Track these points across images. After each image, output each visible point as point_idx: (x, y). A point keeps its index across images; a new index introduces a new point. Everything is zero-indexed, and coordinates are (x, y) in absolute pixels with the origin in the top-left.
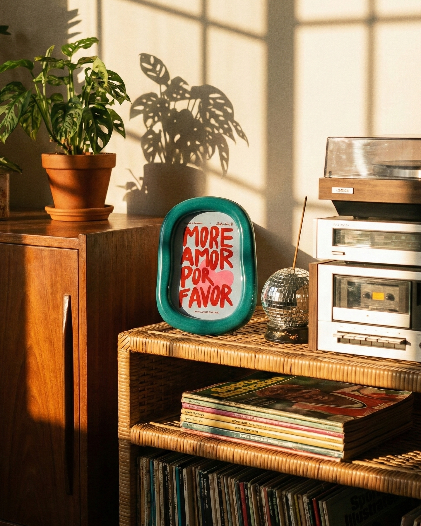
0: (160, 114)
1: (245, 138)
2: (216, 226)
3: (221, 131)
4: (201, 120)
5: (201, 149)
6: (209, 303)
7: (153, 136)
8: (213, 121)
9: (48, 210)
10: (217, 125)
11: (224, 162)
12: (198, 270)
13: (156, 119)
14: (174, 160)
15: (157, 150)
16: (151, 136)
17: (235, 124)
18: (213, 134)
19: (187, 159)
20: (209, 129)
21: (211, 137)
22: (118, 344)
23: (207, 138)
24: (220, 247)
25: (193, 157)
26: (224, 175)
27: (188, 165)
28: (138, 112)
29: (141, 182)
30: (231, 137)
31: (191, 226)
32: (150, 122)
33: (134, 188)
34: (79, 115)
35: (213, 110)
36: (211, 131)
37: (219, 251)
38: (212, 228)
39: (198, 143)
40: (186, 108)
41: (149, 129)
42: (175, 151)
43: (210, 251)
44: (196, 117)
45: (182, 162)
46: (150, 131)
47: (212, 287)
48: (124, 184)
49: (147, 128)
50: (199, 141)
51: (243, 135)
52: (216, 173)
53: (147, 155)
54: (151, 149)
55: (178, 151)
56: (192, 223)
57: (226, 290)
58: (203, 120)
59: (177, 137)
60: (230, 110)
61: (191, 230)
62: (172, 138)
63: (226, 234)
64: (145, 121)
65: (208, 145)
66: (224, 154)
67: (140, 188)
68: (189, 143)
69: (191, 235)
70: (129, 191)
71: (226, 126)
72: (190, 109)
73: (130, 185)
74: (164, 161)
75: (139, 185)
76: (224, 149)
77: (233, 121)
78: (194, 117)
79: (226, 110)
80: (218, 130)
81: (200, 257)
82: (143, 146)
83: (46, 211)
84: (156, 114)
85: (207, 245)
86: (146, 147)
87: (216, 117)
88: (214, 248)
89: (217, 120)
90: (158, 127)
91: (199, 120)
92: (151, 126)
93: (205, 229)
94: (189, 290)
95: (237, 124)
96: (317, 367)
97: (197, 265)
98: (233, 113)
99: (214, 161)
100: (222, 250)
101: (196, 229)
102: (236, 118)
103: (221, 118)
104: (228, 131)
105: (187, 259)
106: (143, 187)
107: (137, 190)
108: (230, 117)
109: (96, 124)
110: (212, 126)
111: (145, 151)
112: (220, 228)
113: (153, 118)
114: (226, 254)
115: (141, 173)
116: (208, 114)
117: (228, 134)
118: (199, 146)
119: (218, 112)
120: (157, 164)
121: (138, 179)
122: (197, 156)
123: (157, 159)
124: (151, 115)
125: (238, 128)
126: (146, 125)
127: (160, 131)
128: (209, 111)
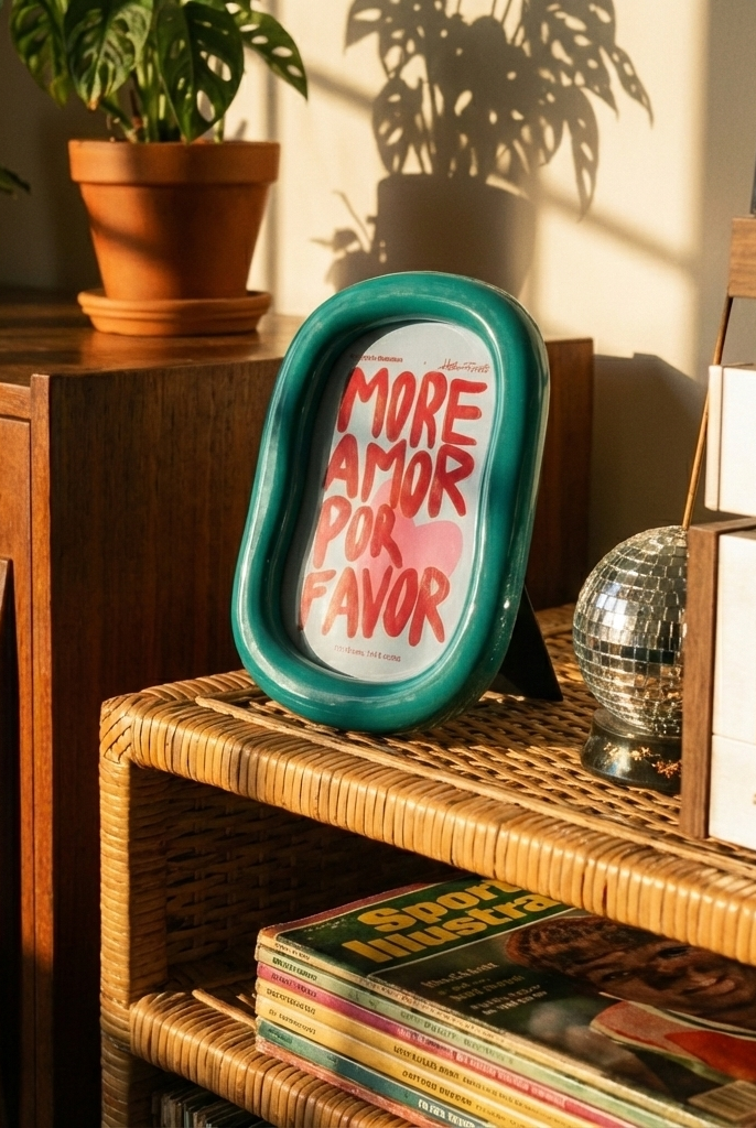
0: (421, 31)
1: (644, 99)
2: (441, 371)
3: (579, 80)
4: (526, 47)
5: (526, 132)
6: (380, 627)
7: (402, 96)
8: (558, 51)
9: (87, 301)
10: (568, 60)
11: (586, 176)
12: (366, 511)
13: (411, 46)
14: (453, 166)
15: (413, 137)
16: (395, 98)
17: (616, 57)
18: (557, 88)
19: (489, 166)
20: (546, 74)
21: (551, 98)
22: (102, 733)
23: (542, 102)
24: (439, 442)
25: (503, 156)
26: (583, 211)
27: (493, 181)
28: (367, 28)
29: (370, 229)
30: (608, 97)
31: (368, 367)
32: (394, 55)
33: (354, 247)
34: (144, 23)
35: (561, 15)
36: (553, 79)
37: (434, 454)
38: (430, 377)
39: (517, 116)
40: (487, 11)
41: (392, 75)
42: (458, 141)
43: (410, 453)
44: (514, 40)
45: (473, 171)
46: (396, 84)
47: (396, 573)
48: (329, 234)
49: (387, 73)
50: (521, 112)
51: (639, 94)
52: (562, 204)
53: (388, 154)
54: (396, 136)
55: (464, 139)
56: (374, 358)
57: (435, 588)
58: (533, 48)
59: (464, 99)
60: (604, 17)
61: (368, 379)
62: (450, 102)
63: (465, 399)
64: (383, 51)
65: (543, 121)
66: (586, 149)
67: (367, 247)
68: (493, 118)
69: (366, 397)
70: (341, 254)
71: (592, 64)
72: (498, 16)
73: (345, 237)
74: (429, 169)
75: (365, 238)
76: (587, 135)
77: (612, 49)
78: (509, 41)
79: (594, 15)
80: (571, 75)
81: (377, 469)
82: (376, 125)
83: (80, 307)
84: (410, 34)
85: (405, 434)
86: (383, 129)
87: (566, 37)
88: (423, 445)
89: (570, 47)
90: (415, 72)
91: (520, 48)
92: (398, 69)
93: (407, 379)
94: (330, 575)
95: (625, 58)
96: (687, 906)
97: (365, 496)
98: (612, 25)
99: (559, 170)
100: (444, 453)
101: (382, 377)
102: (621, 40)
103: (582, 41)
104: (598, 79)
105: (341, 475)
106: (375, 242)
107: (360, 252)
108: (603, 35)
109: (196, 50)
110: (556, 66)
111: (381, 140)
112: (450, 376)
113: (403, 43)
114: (452, 465)
115: (368, 205)
116: (545, 29)
117: (597, 89)
118: (521, 124)
119: (574, 23)
120: (412, 177)
121: (363, 220)
122: (514, 155)
123: (412, 167)
124: (398, 35)
125: (627, 67)
126: (385, 66)
127: (421, 82)
128: (550, 18)
